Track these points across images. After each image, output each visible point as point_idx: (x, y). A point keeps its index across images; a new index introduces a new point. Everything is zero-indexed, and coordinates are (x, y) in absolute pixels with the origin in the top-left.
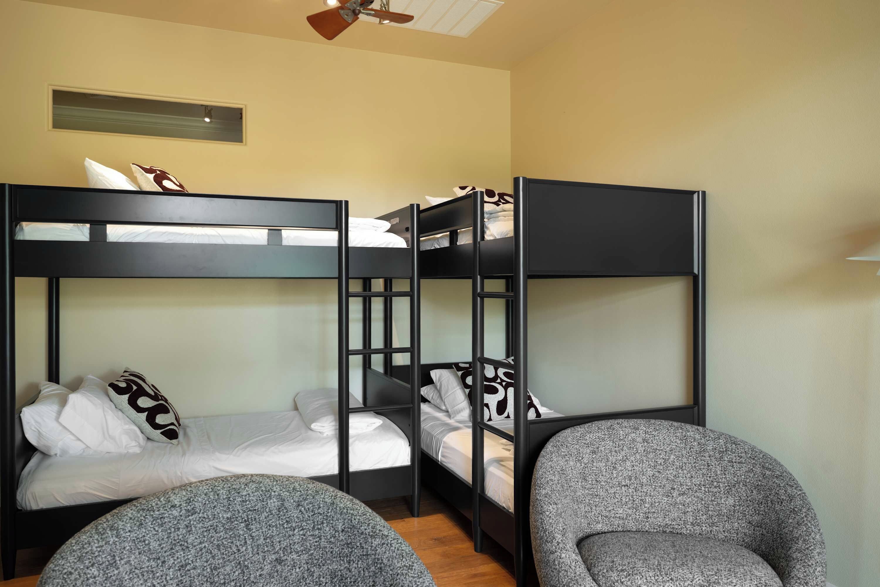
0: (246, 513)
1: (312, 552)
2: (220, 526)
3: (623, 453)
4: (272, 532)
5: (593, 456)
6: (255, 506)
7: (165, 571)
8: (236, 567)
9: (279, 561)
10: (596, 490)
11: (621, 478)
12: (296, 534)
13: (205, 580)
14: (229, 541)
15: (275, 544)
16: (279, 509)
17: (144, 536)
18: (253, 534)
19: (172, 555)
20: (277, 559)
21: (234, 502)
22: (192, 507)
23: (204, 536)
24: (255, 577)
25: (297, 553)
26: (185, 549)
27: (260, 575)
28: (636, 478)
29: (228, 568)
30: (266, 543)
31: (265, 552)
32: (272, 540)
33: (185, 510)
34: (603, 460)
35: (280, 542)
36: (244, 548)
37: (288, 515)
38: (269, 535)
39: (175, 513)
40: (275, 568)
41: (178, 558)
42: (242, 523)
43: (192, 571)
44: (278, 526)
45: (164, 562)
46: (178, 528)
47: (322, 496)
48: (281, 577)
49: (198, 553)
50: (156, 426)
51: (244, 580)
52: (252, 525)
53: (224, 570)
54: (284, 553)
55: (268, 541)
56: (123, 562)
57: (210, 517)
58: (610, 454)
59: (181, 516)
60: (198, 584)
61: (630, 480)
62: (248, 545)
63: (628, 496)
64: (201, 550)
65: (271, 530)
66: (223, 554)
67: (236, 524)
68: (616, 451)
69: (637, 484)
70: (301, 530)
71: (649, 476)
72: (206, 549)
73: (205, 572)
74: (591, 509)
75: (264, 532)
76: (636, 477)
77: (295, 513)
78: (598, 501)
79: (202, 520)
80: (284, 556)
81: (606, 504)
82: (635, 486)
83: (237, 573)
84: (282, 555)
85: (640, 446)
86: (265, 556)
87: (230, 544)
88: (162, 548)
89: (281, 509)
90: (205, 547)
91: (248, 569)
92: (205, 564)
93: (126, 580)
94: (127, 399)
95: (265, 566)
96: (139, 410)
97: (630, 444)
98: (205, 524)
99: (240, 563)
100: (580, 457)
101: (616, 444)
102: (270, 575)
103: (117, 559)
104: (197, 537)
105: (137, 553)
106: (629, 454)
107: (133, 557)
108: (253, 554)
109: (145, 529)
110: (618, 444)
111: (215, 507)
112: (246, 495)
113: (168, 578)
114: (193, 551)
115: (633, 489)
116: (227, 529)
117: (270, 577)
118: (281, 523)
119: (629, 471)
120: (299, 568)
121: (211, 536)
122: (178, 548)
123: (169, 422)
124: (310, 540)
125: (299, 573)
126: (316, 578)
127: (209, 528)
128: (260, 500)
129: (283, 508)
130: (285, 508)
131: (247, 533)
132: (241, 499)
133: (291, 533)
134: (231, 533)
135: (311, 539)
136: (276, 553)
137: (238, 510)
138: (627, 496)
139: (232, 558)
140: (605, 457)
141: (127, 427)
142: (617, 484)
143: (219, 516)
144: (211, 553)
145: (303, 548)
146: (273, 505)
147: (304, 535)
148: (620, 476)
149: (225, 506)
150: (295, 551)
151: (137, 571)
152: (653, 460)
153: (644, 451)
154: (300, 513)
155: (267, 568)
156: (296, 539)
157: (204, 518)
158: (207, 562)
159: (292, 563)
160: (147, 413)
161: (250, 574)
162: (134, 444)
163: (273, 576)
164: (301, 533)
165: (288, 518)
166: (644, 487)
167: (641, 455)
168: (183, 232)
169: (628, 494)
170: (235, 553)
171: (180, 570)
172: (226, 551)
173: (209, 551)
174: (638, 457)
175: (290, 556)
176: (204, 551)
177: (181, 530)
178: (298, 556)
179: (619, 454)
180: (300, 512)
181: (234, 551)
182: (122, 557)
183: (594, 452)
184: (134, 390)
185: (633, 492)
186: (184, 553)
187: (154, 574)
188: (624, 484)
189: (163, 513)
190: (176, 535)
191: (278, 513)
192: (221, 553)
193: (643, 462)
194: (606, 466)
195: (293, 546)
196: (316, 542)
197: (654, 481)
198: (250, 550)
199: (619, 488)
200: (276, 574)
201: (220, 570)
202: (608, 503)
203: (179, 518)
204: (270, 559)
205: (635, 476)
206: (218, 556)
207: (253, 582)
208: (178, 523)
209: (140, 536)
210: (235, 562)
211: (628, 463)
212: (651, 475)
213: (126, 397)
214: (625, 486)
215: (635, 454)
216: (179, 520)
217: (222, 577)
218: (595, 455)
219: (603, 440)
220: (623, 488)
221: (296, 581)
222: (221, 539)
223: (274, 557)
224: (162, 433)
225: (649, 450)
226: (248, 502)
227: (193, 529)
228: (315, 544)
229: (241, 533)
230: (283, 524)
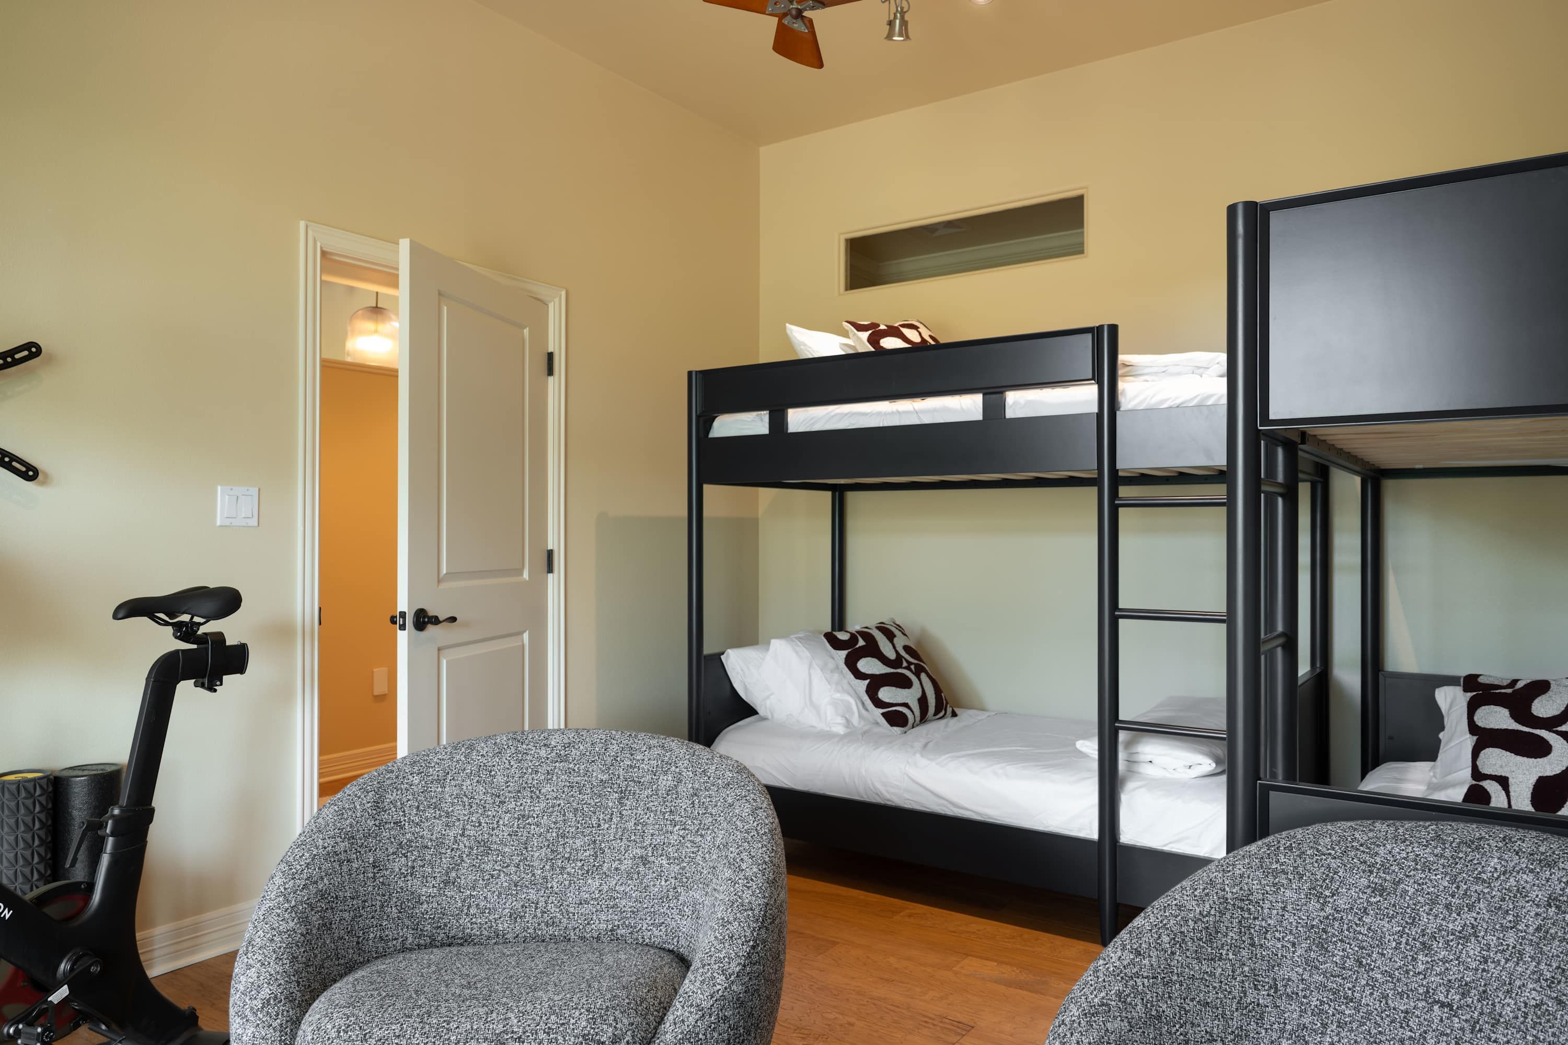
0: (626, 783)
1: (685, 865)
2: (588, 786)
3: (1469, 917)
4: (648, 818)
5: (1372, 900)
6: (643, 777)
7: (500, 812)
8: (589, 845)
9: (644, 860)
10: (1350, 985)
11: (1438, 979)
12: (676, 832)
13: (546, 844)
14: (592, 809)
15: (646, 835)
16: (670, 790)
17: (494, 766)
18: (624, 812)
19: (516, 799)
20: (642, 857)
21: (620, 764)
22: (566, 753)
23: (564, 792)
24: (609, 869)
25: (669, 859)
26: (535, 797)
27: (617, 869)
28: (1483, 996)
29: (579, 843)
30: (636, 829)
31: (630, 841)
32: (644, 828)
33: (557, 753)
34: (1399, 917)
35: (652, 835)
36: (607, 826)
37: (675, 803)
38: (642, 820)
39: (543, 753)
40: (637, 867)
41: (521, 805)
42: (616, 792)
43: (533, 827)
44: (658, 813)
45: (502, 802)
46: (536, 771)
47: (728, 792)
48: (642, 884)
49: (547, 809)
50: (878, 703)
51: (594, 866)
52: (628, 799)
53: (573, 843)
54: (653, 853)
55: (639, 828)
56: (453, 783)
57: (581, 771)
58: (1427, 908)
59: (548, 758)
60: (536, 844)
61: (1464, 995)
62: (612, 823)
63: (1447, 1035)
64: (553, 807)
65: (648, 815)
66: (578, 823)
67: (609, 792)
68: (1448, 907)
69: (1481, 1014)
70: (683, 829)
71: (1526, 1004)
72: (560, 808)
73: (549, 835)
74: (1324, 1026)
75: (638, 815)
76: (1484, 992)
77: (684, 804)
78: (1350, 1016)
79: (569, 772)
80: (652, 856)
81: (1374, 1031)
82: (1476, 1015)
83: (587, 853)
84: (650, 854)
85: (1532, 914)
86: (628, 846)
87: (590, 813)
88: (507, 787)
89: (670, 793)
90: (559, 805)
91: (603, 853)
92: (553, 826)
93: (446, 803)
94: (845, 656)
95: (625, 859)
96: (859, 675)
97: (1503, 900)
98: (572, 778)
99: (595, 841)
100: (1327, 888)
101: (1458, 888)
102: (628, 873)
103: (449, 777)
104: (555, 790)
105: (475, 781)
106: (1485, 925)
107: (469, 783)
108: (614, 837)
109: (499, 759)
110: (1466, 891)
111: (593, 761)
112: (639, 760)
113: (501, 822)
114: (543, 805)
115: (1466, 1021)
116: (596, 794)
117: (627, 877)
118: (663, 810)
119: (1467, 968)
120: (666, 881)
121: (572, 795)
122: (527, 793)
123: (900, 701)
124: (687, 847)
125: (664, 887)
126: (681, 904)
127: (574, 784)
128: (652, 771)
129: (674, 792)
130: (677, 792)
131: (617, 808)
132: (629, 763)
133: (670, 828)
134: (597, 801)
135: (689, 846)
136: (644, 847)
137: (619, 775)
138: (1443, 1034)
139: (587, 831)
140: (1408, 911)
141: (838, 695)
142: (1421, 991)
143: (592, 774)
144: (564, 815)
145: (676, 854)
146: (664, 783)
147: (684, 838)
148: (1437, 975)
149: (606, 765)
150: (666, 855)
151: (465, 799)
152: (1555, 965)
153: (1538, 929)
154: (691, 806)
155: (627, 864)
156: (673, 838)
157: (574, 770)
158: (555, 823)
159: (659, 870)
160: (868, 681)
161: (604, 862)
162: (840, 720)
163: (632, 877)
164: (681, 833)
165: (675, 807)
166: (1501, 1029)
167: (1524, 938)
168: (868, 411)
169: (1449, 1031)
170: (593, 827)
171: (519, 819)
172: (583, 820)
173: (562, 812)
174: (1511, 941)
175: (659, 859)
176: (556, 808)
177: (539, 774)
178: (668, 864)
179: (1454, 915)
180: (692, 804)
181: (592, 824)
182: (456, 778)
183: (1379, 890)
184: (857, 646)
185: (1462, 1029)
186: (531, 802)
187: (485, 811)
188: (1442, 998)
189: (529, 749)
190: (530, 778)
191: (665, 796)
192: (576, 820)
193: (1520, 958)
194: (1401, 934)
195: (667, 847)
196: (693, 852)
197: (1535, 1023)
198: (612, 831)
199: (1424, 1003)
200: (636, 876)
201: (568, 840)
202: (1380, 1033)
203: (543, 760)
204: (634, 853)
205: (1481, 989)
206: (571, 822)
207: (605, 873)
208: (539, 765)
209: (490, 764)
210: (589, 838)
211: (1473, 949)
212: (1533, 1003)
213: (843, 654)
214: (1443, 1005)
215: (1504, 929)
216: (542, 762)
217: (568, 850)
218: (1378, 898)
219: (1427, 867)
220: (1436, 1007)
221: (659, 898)
222: (582, 803)
223: (639, 852)
224: (883, 714)
225: (1552, 931)
226: (636, 770)
227: (555, 778)
228: (692, 855)
229: (610, 804)
230: (664, 813)
